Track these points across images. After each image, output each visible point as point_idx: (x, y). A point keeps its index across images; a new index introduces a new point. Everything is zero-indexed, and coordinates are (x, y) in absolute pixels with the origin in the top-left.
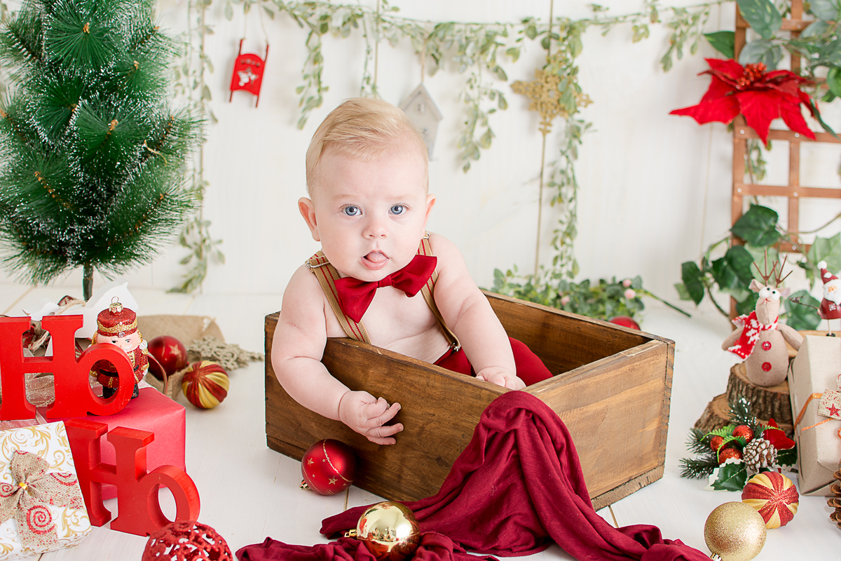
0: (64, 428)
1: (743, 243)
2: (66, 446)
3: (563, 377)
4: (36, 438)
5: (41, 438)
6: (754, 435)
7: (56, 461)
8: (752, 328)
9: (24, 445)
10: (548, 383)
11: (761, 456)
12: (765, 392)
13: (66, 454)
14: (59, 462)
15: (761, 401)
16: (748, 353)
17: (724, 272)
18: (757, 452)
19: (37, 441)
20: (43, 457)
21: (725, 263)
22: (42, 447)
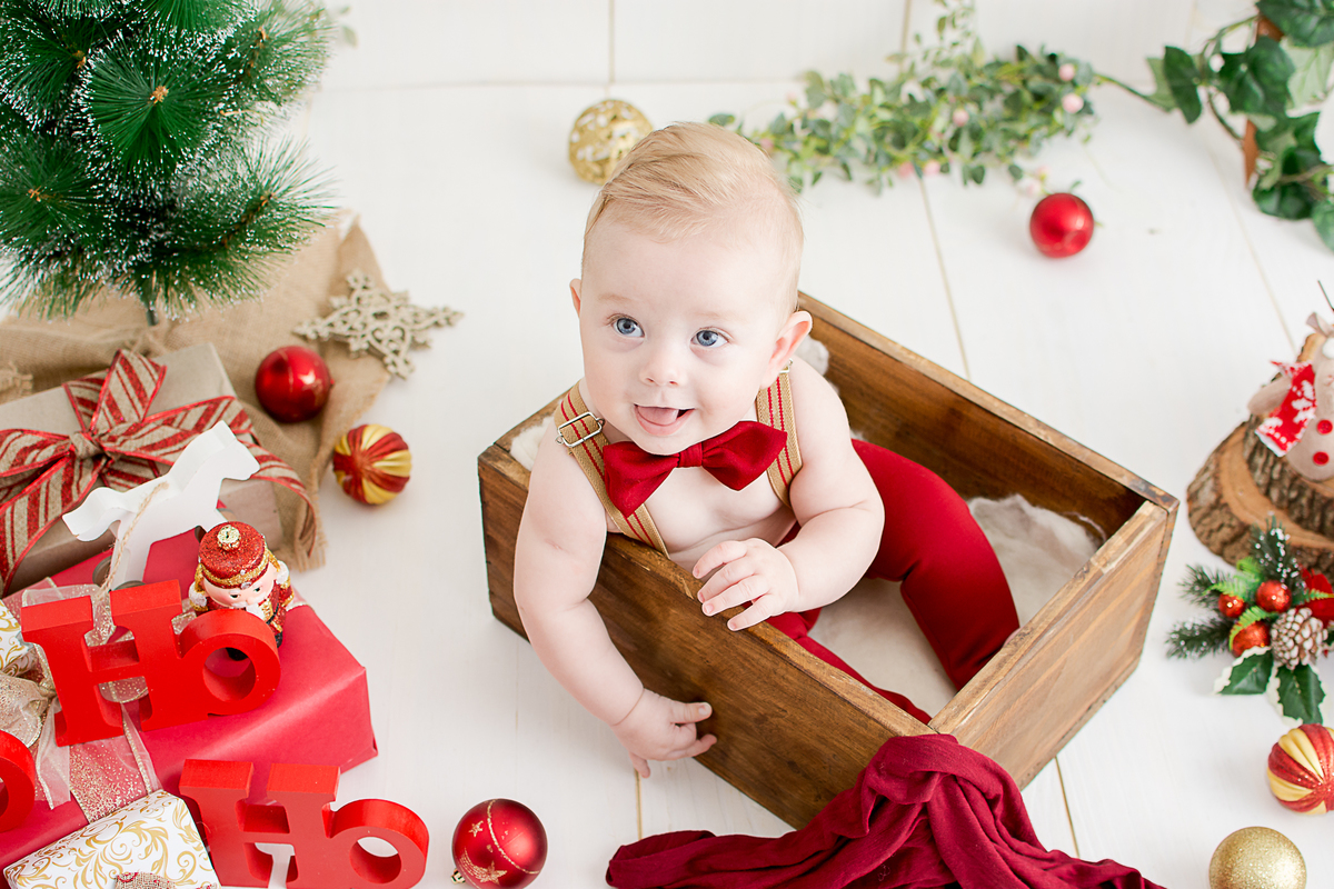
0: (186, 809)
1: (1279, 35)
2: (194, 841)
3: (1000, 666)
4: (145, 844)
5: (154, 840)
6: (1293, 603)
7: (183, 870)
8: (1302, 396)
9: (129, 861)
10: (978, 691)
11: (1301, 648)
12: (1314, 492)
13: (196, 853)
14: (188, 870)
15: (1304, 501)
16: (1291, 439)
17: (1241, 83)
18: (1295, 643)
19: (147, 849)
20: (161, 874)
21: (1243, 68)
22: (156, 855)
